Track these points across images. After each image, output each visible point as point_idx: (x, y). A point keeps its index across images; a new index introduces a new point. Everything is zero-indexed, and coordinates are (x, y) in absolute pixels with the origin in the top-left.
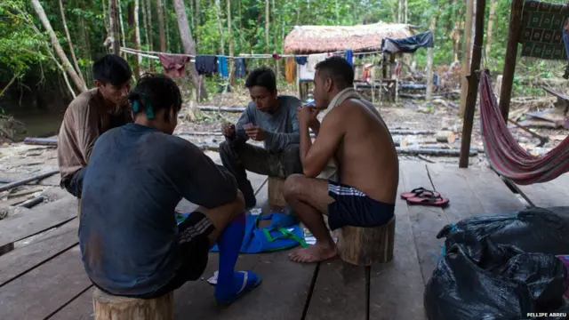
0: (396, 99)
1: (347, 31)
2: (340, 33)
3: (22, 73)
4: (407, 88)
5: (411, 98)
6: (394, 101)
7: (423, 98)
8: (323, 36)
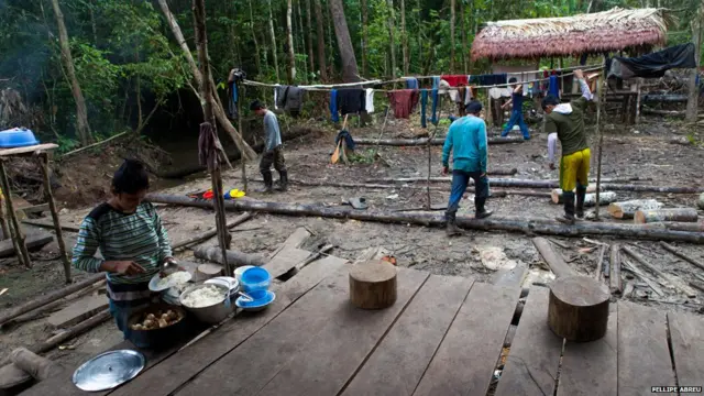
0: (637, 120)
1: (563, 25)
2: (551, 27)
3: (165, 98)
4: (656, 101)
5: (662, 115)
6: (633, 123)
7: (682, 117)
8: (528, 33)
